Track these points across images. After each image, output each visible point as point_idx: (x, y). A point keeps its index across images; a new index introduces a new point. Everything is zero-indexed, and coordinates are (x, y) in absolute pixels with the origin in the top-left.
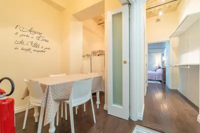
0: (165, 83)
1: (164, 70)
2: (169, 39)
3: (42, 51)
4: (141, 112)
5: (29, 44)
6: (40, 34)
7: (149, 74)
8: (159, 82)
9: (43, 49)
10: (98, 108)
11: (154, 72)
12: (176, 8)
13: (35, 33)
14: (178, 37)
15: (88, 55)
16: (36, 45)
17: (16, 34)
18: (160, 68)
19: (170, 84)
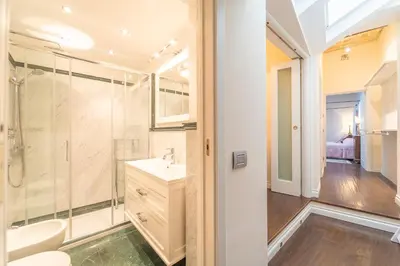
0: (359, 163)
1: (358, 139)
2: (363, 88)
4: (316, 188)
7: (328, 148)
8: (348, 162)
11: (339, 144)
12: (378, 37)
14: (379, 86)
18: (350, 136)
19: (367, 164)
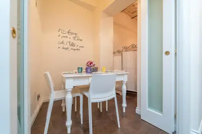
3: (77, 49)
5: (68, 43)
6: (76, 34)
9: (78, 48)
10: (124, 111)
13: (72, 34)
15: (119, 52)
16: (73, 45)
17: (59, 36)
